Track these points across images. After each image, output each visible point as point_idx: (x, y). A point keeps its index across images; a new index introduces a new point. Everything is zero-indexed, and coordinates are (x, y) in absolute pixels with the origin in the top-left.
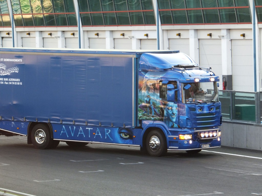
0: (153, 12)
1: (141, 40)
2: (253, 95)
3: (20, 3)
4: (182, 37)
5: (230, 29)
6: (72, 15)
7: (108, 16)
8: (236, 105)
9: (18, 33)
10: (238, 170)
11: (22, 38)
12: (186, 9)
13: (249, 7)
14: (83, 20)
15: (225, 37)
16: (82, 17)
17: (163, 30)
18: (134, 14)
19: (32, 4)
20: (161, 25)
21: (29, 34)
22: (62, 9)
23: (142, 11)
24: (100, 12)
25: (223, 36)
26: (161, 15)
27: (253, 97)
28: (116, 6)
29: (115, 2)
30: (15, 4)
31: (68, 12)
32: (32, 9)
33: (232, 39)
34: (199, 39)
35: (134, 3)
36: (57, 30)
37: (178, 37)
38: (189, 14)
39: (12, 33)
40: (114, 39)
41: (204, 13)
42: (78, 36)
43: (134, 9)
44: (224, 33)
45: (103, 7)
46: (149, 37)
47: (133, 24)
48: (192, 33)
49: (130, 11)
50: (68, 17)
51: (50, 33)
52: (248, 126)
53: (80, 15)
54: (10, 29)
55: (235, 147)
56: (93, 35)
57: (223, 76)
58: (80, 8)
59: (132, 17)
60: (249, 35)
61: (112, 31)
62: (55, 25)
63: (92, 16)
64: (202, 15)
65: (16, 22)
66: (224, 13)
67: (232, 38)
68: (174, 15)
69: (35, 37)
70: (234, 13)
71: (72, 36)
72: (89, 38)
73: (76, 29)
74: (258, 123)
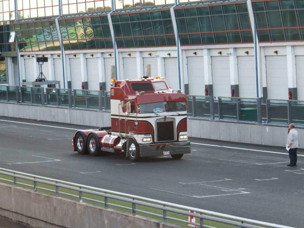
0: (174, 36)
1: (164, 58)
2: (256, 101)
3: (67, 31)
4: (197, 55)
5: (236, 48)
6: (110, 40)
7: (138, 40)
8: (241, 109)
9: (67, 55)
10: (244, 161)
11: (70, 59)
12: (200, 33)
13: (252, 30)
14: (118, 44)
15: (233, 54)
16: (117, 41)
17: (182, 50)
18: (159, 38)
19: (77, 32)
20: (181, 46)
21: (75, 56)
22: (101, 35)
23: (165, 35)
24: (132, 37)
25: (231, 54)
26: (181, 38)
27: (256, 102)
28: (144, 31)
29: (143, 28)
30: (63, 32)
31: (106, 37)
32: (77, 36)
33: (238, 55)
34: (211, 57)
35: (158, 29)
36: (97, 52)
37: (194, 55)
38: (203, 37)
39: (62, 55)
40: (143, 58)
41: (215, 35)
42: (114, 56)
43: (159, 33)
44: (231, 51)
45: (134, 32)
46: (171, 56)
47: (158, 45)
48: (205, 51)
49: (155, 35)
50: (106, 41)
51: (91, 54)
52: (251, 125)
53: (116, 39)
54: (60, 52)
55: (241, 142)
56: (126, 55)
57: (231, 85)
58: (115, 33)
59: (157, 40)
60: (252, 52)
61: (141, 52)
62: (96, 48)
63: (125, 40)
64: (213, 37)
65: (65, 46)
66: (231, 35)
68: (191, 38)
69: (80, 58)
70: (239, 34)
71: (110, 56)
72: (123, 58)
73: (113, 50)
74: (259, 123)
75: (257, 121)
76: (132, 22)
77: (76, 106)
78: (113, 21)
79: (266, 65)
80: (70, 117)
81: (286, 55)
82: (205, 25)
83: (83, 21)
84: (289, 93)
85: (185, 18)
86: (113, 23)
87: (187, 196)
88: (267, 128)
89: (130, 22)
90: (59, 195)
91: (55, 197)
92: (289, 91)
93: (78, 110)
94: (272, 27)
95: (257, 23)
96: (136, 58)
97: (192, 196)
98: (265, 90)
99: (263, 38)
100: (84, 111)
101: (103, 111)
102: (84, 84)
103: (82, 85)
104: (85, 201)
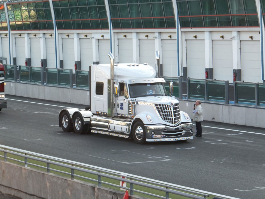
0: (107, 20)
1: (98, 39)
2: (178, 79)
3: (14, 14)
4: (127, 38)
5: (161, 32)
6: (50, 22)
7: (76, 22)
9: (13, 35)
11: (15, 38)
12: (130, 18)
13: (174, 17)
15: (158, 38)
17: (114, 33)
18: (94, 21)
19: (22, 15)
20: (113, 29)
21: (20, 35)
22: (43, 18)
23: (99, 19)
24: (70, 20)
25: (156, 37)
26: (113, 22)
28: (81, 15)
29: (80, 12)
30: (10, 14)
31: (47, 20)
32: (22, 18)
36: (39, 33)
37: (125, 38)
38: (132, 22)
39: (8, 34)
40: (80, 39)
41: (143, 21)
42: (54, 37)
43: (94, 17)
44: (157, 35)
45: (72, 15)
46: (104, 38)
47: (93, 28)
48: (134, 35)
49: (91, 19)
50: (47, 23)
51: (34, 34)
53: (56, 22)
54: (7, 32)
56: (65, 36)
58: (56, 17)
59: (92, 24)
60: (174, 36)
61: (78, 34)
62: (38, 29)
63: (64, 22)
64: (141, 22)
65: (11, 27)
66: (156, 21)
67: (162, 39)
68: (122, 22)
69: (24, 38)
70: (163, 21)
71: (50, 37)
72: (62, 38)
73: (54, 31)
74: (180, 99)
75: (178, 97)
76: (70, 7)
77: (20, 80)
78: (54, 5)
79: (186, 47)
80: (15, 89)
81: (204, 40)
82: (134, 11)
83: (28, 5)
84: (206, 73)
85: (117, 5)
86: (54, 8)
87: (118, 162)
88: (187, 103)
89: (69, 7)
90: (7, 160)
91: (4, 162)
92: (206, 71)
93: (22, 84)
94: (192, 14)
95: (179, 11)
96: (74, 38)
97: (122, 162)
98: (185, 69)
99: (184, 24)
100: (27, 84)
101: (44, 85)
102: (27, 61)
103: (26, 61)
104: (29, 165)
